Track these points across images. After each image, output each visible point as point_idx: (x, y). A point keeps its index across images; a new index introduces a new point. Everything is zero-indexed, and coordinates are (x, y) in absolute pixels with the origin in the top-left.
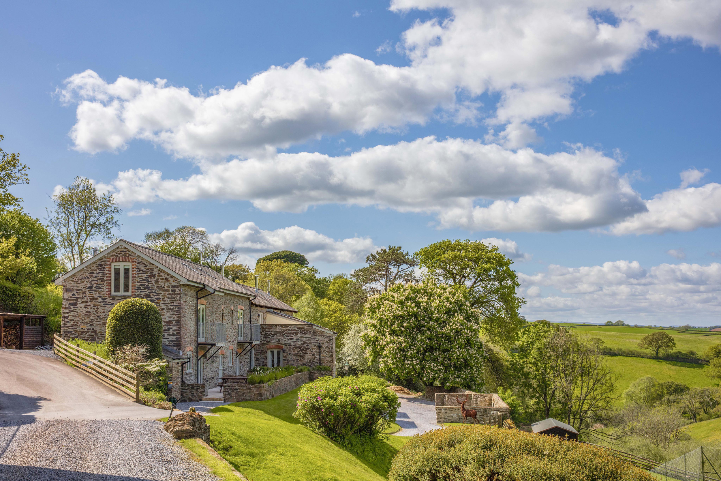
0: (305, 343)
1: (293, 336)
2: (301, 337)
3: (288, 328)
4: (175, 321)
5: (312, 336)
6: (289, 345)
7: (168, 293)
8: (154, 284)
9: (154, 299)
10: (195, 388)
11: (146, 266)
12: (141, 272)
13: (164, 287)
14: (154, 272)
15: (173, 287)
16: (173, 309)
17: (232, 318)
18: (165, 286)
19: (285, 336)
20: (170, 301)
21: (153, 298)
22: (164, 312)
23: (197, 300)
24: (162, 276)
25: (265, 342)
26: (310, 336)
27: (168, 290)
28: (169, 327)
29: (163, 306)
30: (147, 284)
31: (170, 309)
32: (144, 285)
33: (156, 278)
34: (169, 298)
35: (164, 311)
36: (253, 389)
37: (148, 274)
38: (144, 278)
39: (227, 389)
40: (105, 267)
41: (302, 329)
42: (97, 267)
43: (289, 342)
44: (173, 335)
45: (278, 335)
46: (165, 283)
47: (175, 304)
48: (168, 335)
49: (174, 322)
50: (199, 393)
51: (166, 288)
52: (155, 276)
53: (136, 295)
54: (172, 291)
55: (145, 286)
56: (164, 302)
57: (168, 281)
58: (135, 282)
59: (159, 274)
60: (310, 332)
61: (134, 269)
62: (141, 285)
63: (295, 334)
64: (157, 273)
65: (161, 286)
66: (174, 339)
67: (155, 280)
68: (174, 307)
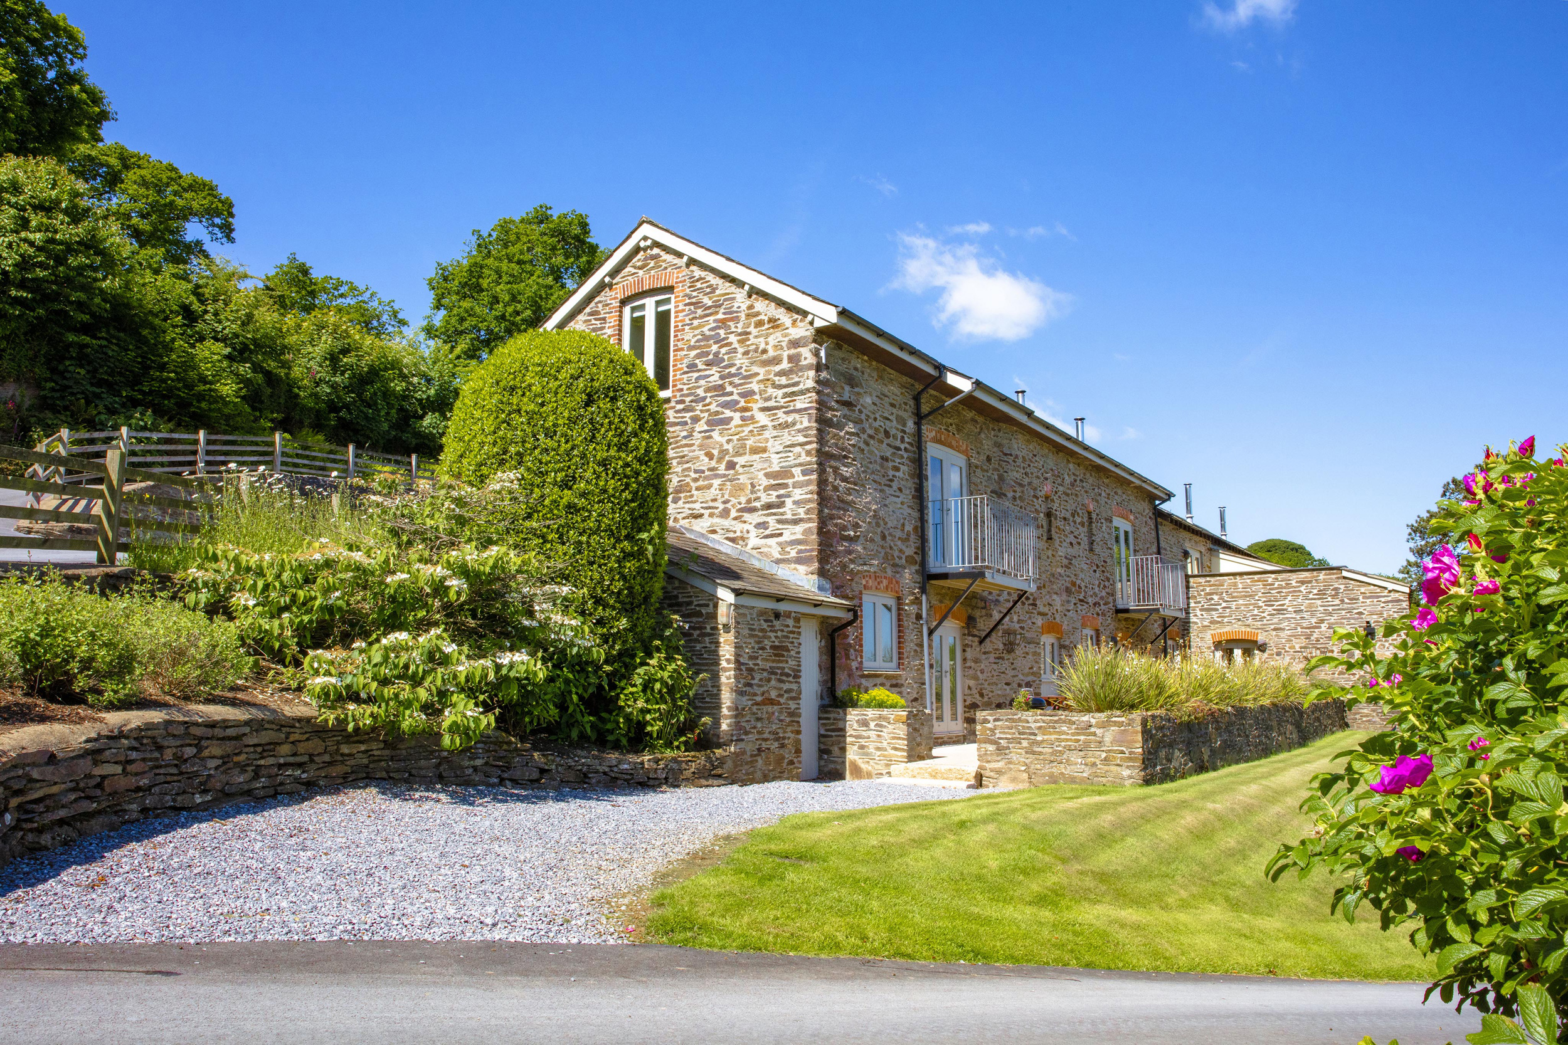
0: (1322, 621)
1: (1286, 602)
2: (1310, 605)
3: (1270, 581)
4: (799, 469)
5: (1342, 601)
6: (1274, 629)
7: (777, 368)
8: (735, 345)
9: (735, 397)
10: (872, 725)
11: (713, 291)
12: (700, 312)
13: (765, 351)
14: (736, 305)
15: (795, 344)
16: (794, 424)
17: (1091, 534)
18: (769, 348)
19: (1260, 603)
20: (785, 395)
21: (731, 394)
22: (767, 440)
23: (918, 424)
24: (758, 314)
25: (1205, 623)
26: (1337, 602)
27: (776, 360)
28: (782, 492)
29: (763, 419)
30: (715, 348)
31: (786, 426)
32: (708, 354)
33: (740, 325)
34: (781, 387)
35: (767, 434)
36: (1099, 732)
37: (720, 316)
38: (705, 329)
39: (992, 730)
40: (604, 319)
41: (1310, 582)
42: (585, 321)
43: (1275, 621)
44: (796, 522)
45: (1241, 602)
46: (767, 336)
47: (799, 405)
48: (779, 522)
49: (797, 471)
50: (885, 744)
51: (771, 353)
52: (736, 319)
53: (685, 392)
54: (791, 359)
55: (711, 357)
56: (767, 404)
57: (777, 326)
58: (682, 349)
59: (751, 307)
60: (1336, 589)
61: (681, 307)
62: (698, 356)
63: (1289, 598)
64: (744, 307)
65: (756, 351)
66: (799, 536)
67: (739, 330)
68: (797, 416)
